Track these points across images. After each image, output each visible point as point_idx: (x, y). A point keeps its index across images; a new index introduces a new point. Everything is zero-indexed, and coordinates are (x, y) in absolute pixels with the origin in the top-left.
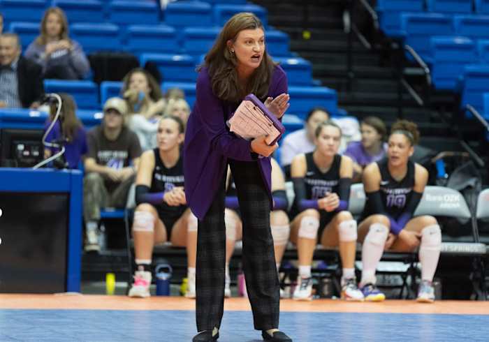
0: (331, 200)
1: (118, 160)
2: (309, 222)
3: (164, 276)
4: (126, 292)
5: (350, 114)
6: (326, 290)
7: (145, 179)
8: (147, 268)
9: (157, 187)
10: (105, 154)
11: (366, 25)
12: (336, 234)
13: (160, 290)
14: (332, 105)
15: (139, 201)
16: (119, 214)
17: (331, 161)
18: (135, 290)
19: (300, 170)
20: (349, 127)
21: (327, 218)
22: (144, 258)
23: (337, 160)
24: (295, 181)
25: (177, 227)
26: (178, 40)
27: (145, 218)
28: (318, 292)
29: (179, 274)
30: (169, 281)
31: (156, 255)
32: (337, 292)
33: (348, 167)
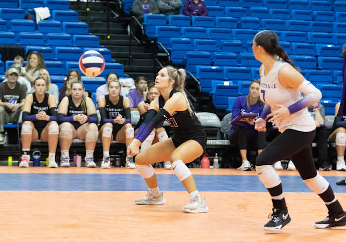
1: (15, 99)
3: (36, 157)
5: (130, 76)
6: (118, 163)
8: (28, 153)
10: (7, 97)
11: (138, 32)
13: (35, 163)
14: (121, 71)
16: (14, 126)
18: (22, 164)
19: (102, 103)
22: (26, 148)
24: (100, 109)
25: (43, 132)
26: (45, 40)
27: (27, 128)
28: (113, 164)
29: (45, 155)
30: (40, 159)
31: (33, 146)
32: (123, 164)
33: (127, 102)
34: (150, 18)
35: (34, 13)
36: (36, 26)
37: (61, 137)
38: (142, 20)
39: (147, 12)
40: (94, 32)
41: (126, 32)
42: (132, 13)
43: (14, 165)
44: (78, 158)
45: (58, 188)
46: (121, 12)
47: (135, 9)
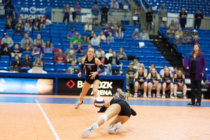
0: (169, 81)
1: (132, 74)
2: (165, 85)
3: (140, 94)
4: (133, 97)
5: (172, 66)
6: (168, 97)
7: (137, 77)
8: (137, 92)
9: (139, 79)
10: (130, 73)
11: (175, 51)
12: (170, 87)
13: (139, 96)
14: (169, 65)
15: (136, 81)
16: (132, 83)
17: (169, 74)
18: (135, 96)
19: (163, 76)
20: (172, 69)
21: (168, 84)
22: (136, 91)
23: (170, 74)
24: (162, 78)
25: (142, 85)
26: (142, 54)
27: (137, 84)
28: (166, 97)
29: (142, 93)
30: (141, 95)
31: (139, 90)
32: (169, 97)
33: (172, 76)
34: (179, 46)
35: (139, 44)
36: (139, 49)
37: (148, 87)
38: (176, 47)
39: (178, 44)
40: (159, 51)
41: (171, 51)
42: (173, 44)
43: (132, 96)
44: (154, 95)
45: (147, 104)
46: (169, 44)
47: (174, 43)
